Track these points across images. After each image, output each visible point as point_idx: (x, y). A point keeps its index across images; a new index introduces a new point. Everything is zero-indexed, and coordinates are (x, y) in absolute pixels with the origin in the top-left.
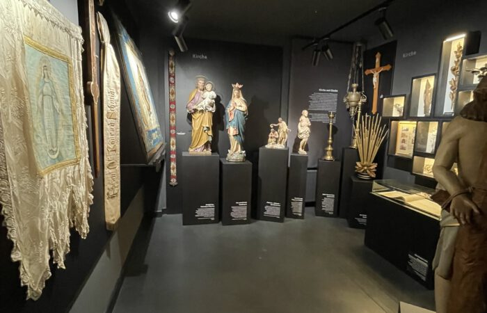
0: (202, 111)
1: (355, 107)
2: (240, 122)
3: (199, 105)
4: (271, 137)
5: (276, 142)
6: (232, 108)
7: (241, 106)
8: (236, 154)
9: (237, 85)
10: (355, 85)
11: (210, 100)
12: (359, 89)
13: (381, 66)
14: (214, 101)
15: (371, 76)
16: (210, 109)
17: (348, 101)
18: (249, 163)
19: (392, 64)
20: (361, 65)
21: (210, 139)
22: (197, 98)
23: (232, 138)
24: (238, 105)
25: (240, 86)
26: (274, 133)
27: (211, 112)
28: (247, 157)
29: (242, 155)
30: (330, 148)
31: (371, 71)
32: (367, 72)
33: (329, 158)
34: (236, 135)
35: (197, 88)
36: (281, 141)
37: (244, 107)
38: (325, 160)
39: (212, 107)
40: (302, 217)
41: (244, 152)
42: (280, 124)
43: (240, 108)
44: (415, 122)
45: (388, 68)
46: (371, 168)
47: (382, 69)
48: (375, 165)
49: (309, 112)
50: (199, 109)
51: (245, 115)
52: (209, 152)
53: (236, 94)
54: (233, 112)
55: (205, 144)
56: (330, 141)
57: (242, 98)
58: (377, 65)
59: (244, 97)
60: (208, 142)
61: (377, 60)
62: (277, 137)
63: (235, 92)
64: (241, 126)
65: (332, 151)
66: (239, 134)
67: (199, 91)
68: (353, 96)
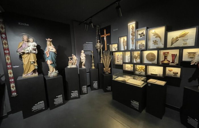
0: (28, 53)
1: (99, 48)
2: (53, 57)
3: (26, 50)
4: (70, 63)
5: (72, 65)
6: (47, 51)
7: (52, 50)
8: (53, 73)
9: (49, 39)
10: (98, 41)
11: (33, 47)
12: (100, 42)
13: (106, 34)
14: (35, 47)
15: (104, 37)
16: (34, 52)
17: (97, 46)
18: (61, 76)
19: (110, 33)
20: (99, 34)
21: (36, 68)
22: (24, 46)
23: (50, 66)
24: (50, 49)
25: (51, 40)
26: (70, 61)
27: (34, 53)
28: (59, 73)
29: (57, 73)
30: (93, 64)
31: (103, 36)
32: (102, 36)
33: (93, 68)
34: (52, 64)
35: (23, 40)
36: (74, 64)
37: (54, 50)
38: (92, 69)
39: (35, 50)
40: (87, 93)
41: (57, 71)
42: (73, 57)
43: (52, 51)
44: (122, 52)
45: (109, 34)
46: (109, 69)
47: (107, 35)
48: (110, 68)
49: (84, 51)
50: (26, 52)
51: (55, 54)
52: (36, 74)
53: (49, 44)
54: (48, 53)
55: (33, 71)
56: (93, 62)
57: (53, 46)
58: (105, 34)
59: (53, 45)
60: (35, 69)
61: (105, 32)
62: (72, 62)
63: (48, 43)
64: (54, 59)
65: (94, 65)
66: (53, 63)
67: (25, 42)
68: (98, 45)
